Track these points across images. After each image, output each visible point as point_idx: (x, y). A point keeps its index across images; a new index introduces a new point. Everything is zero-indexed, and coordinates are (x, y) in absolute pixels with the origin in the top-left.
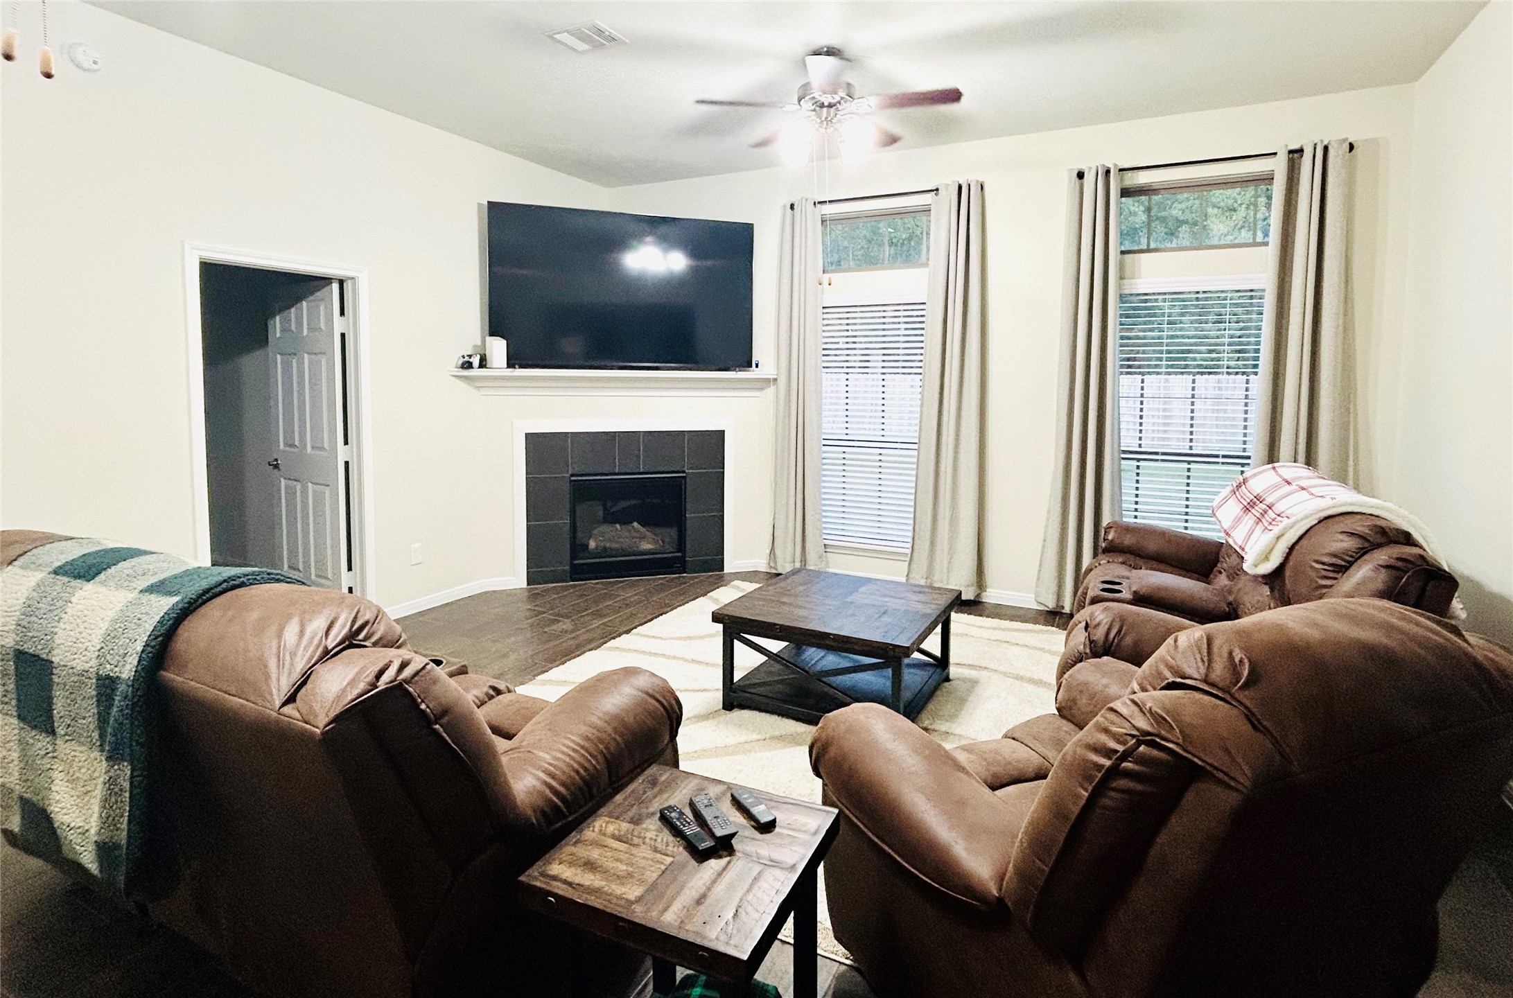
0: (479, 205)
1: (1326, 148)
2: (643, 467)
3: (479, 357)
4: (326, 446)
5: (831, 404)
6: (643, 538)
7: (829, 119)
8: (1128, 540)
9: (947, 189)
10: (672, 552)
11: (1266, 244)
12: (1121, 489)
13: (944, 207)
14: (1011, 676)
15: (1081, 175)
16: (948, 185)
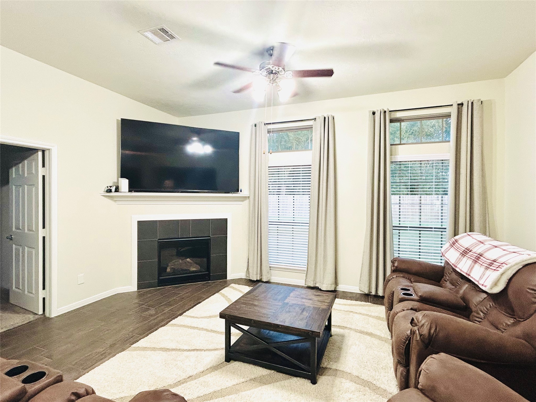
0: (117, 120)
1: (472, 103)
2: (191, 235)
3: (115, 187)
4: (34, 229)
5: (273, 207)
6: (191, 265)
7: (274, 79)
8: (403, 266)
9: (319, 118)
10: (204, 272)
11: (449, 141)
12: (393, 242)
13: (318, 127)
14: (358, 331)
15: (374, 113)
16: (320, 117)
